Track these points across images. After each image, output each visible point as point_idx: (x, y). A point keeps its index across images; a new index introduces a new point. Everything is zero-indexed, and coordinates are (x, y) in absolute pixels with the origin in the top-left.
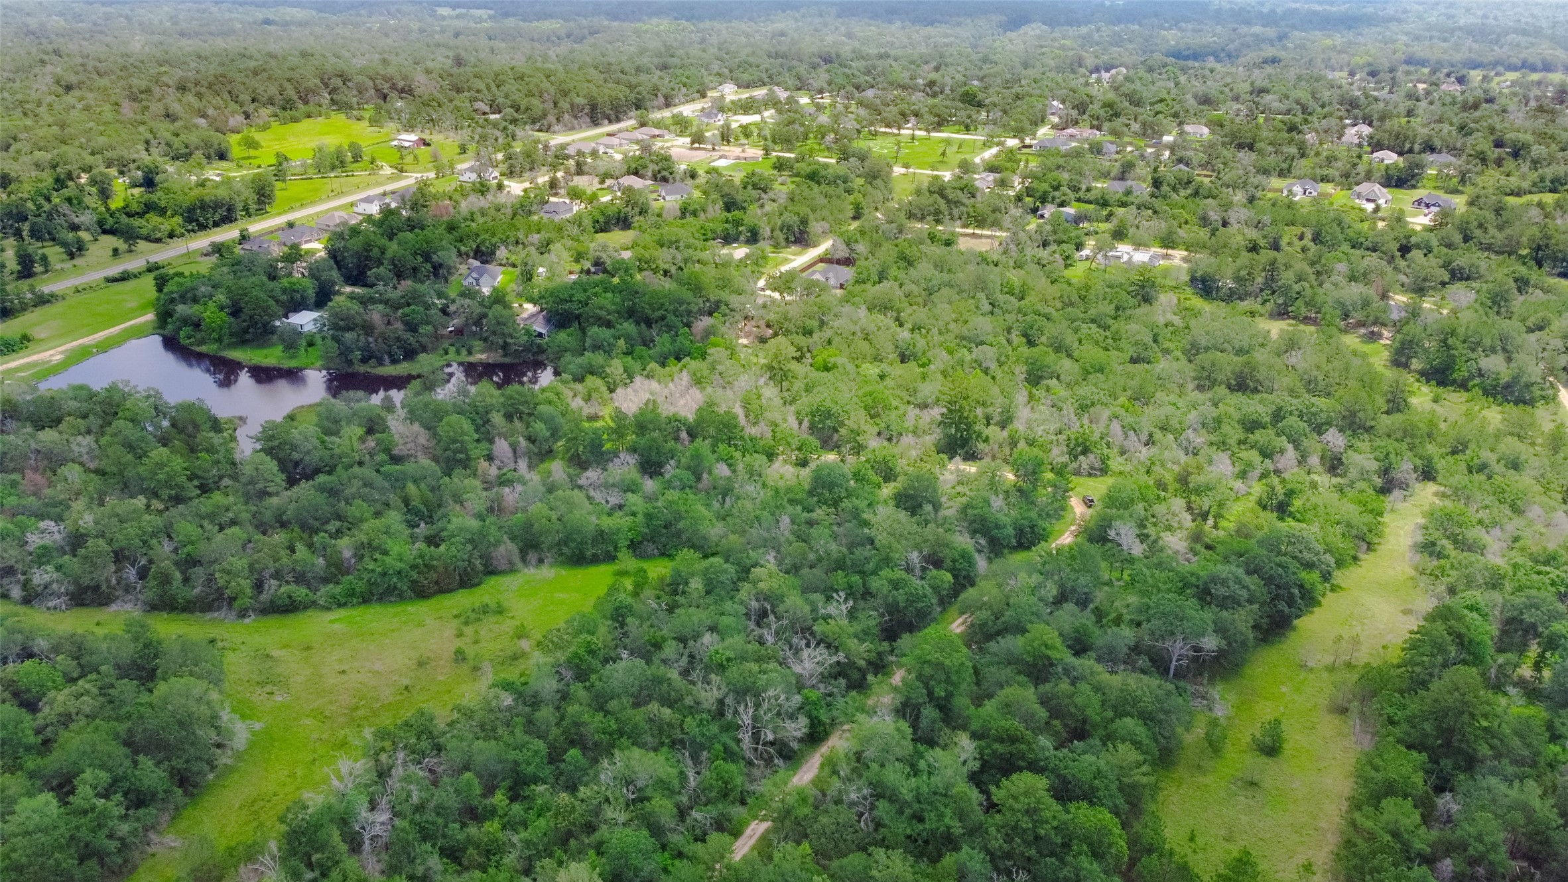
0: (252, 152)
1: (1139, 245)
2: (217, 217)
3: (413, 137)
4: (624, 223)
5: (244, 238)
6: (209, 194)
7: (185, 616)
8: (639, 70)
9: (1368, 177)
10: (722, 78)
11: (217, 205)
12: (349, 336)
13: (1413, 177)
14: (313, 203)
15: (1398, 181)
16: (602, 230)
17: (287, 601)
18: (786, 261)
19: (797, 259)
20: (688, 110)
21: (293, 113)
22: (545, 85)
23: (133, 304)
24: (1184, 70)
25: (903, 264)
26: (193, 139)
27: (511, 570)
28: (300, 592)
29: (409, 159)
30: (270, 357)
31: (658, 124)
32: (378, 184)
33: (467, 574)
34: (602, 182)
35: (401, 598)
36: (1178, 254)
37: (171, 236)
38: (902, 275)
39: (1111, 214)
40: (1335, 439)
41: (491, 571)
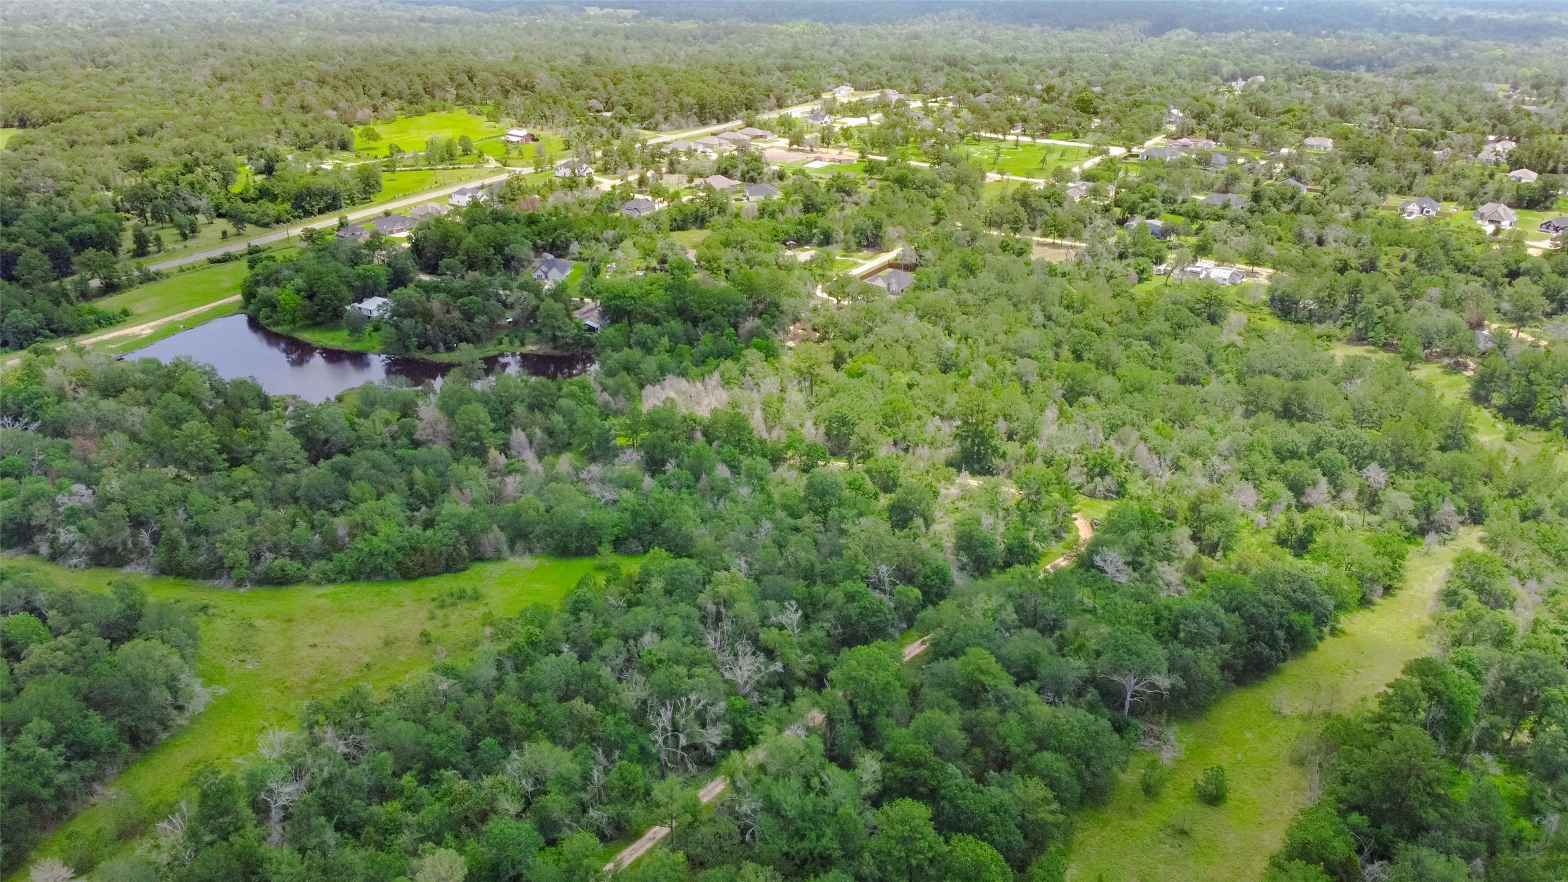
0: (372, 144)
1: (1222, 261)
2: (322, 204)
3: (524, 132)
4: (700, 221)
5: (343, 225)
6: (317, 183)
7: (189, 581)
8: (759, 71)
9: (1497, 198)
10: (840, 80)
11: (323, 193)
12: (407, 323)
13: (1546, 198)
14: (415, 193)
15: (1530, 201)
16: (680, 229)
17: (279, 574)
18: (855, 265)
19: (865, 264)
20: (797, 112)
21: (420, 107)
22: (661, 84)
23: (226, 285)
24: (1326, 79)
25: (964, 272)
26: (319, 130)
27: (498, 557)
28: (293, 566)
29: (514, 154)
30: (337, 339)
31: (764, 126)
32: (480, 177)
33: (453, 560)
34: (691, 181)
35: (388, 578)
36: (1265, 272)
37: (278, 221)
38: (961, 283)
39: (1202, 228)
40: (1375, 474)
41: (478, 557)
